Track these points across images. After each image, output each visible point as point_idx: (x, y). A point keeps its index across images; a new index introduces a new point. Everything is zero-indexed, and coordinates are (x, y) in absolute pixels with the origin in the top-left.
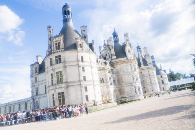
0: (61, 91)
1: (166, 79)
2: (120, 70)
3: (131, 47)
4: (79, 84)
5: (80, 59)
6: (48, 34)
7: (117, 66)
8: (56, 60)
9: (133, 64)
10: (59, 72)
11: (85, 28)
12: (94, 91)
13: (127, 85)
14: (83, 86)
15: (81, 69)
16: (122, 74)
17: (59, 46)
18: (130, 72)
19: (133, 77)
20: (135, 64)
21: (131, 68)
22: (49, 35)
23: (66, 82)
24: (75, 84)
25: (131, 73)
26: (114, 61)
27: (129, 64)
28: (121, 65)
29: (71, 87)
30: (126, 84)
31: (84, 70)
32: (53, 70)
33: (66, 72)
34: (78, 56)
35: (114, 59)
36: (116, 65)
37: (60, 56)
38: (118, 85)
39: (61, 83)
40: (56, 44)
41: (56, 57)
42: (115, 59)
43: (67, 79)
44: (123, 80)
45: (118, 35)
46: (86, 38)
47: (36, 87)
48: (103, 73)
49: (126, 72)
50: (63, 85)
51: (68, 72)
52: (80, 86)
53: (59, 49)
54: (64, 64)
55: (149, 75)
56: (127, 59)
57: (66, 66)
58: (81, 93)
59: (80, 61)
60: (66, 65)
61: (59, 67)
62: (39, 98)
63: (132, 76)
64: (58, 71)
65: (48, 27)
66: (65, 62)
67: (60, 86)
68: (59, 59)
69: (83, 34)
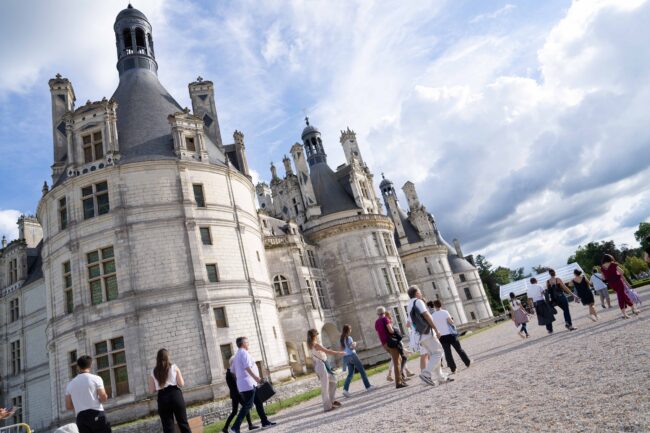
0: (107, 334)
1: (478, 283)
2: (340, 254)
3: (370, 177)
4: (188, 295)
5: (191, 195)
6: (54, 107)
7: (328, 239)
8: (87, 203)
9: (380, 230)
10: (100, 253)
11: (205, 88)
12: (257, 324)
13: (368, 305)
14: (207, 306)
15: (196, 235)
16: (345, 265)
17: (99, 147)
18: (373, 258)
19: (386, 277)
20: (387, 231)
21: (377, 246)
22: (59, 109)
23: (133, 293)
24: (171, 299)
25: (378, 262)
26: (316, 222)
27: (369, 230)
28: (342, 235)
29: (154, 310)
30: (363, 302)
31: (207, 240)
32: (72, 245)
33: (129, 248)
34: (179, 181)
35: (313, 217)
36: (324, 237)
37: (102, 186)
38: (335, 309)
39: (108, 300)
40: (86, 139)
41: (86, 191)
42: (319, 217)
43: (133, 278)
44: (354, 286)
45: (322, 139)
46: (213, 123)
47: (13, 340)
48: (283, 259)
49: (361, 259)
50: (119, 308)
51: (139, 249)
52: (193, 306)
53: (99, 156)
54: (123, 218)
55: (430, 273)
56: (359, 213)
57: (131, 224)
58: (203, 337)
59: (191, 203)
60: (130, 219)
61: (98, 232)
62: (24, 386)
63: (381, 274)
64: (93, 247)
65: (51, 80)
66: (123, 207)
67: (105, 314)
68: (99, 197)
69: (201, 108)
